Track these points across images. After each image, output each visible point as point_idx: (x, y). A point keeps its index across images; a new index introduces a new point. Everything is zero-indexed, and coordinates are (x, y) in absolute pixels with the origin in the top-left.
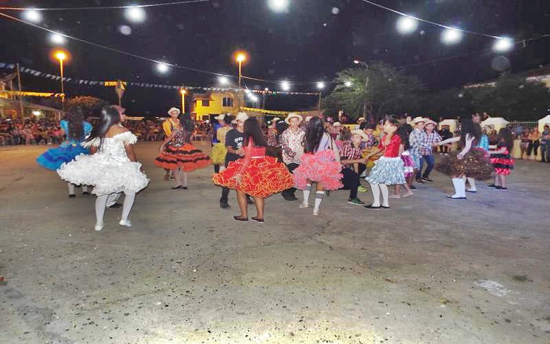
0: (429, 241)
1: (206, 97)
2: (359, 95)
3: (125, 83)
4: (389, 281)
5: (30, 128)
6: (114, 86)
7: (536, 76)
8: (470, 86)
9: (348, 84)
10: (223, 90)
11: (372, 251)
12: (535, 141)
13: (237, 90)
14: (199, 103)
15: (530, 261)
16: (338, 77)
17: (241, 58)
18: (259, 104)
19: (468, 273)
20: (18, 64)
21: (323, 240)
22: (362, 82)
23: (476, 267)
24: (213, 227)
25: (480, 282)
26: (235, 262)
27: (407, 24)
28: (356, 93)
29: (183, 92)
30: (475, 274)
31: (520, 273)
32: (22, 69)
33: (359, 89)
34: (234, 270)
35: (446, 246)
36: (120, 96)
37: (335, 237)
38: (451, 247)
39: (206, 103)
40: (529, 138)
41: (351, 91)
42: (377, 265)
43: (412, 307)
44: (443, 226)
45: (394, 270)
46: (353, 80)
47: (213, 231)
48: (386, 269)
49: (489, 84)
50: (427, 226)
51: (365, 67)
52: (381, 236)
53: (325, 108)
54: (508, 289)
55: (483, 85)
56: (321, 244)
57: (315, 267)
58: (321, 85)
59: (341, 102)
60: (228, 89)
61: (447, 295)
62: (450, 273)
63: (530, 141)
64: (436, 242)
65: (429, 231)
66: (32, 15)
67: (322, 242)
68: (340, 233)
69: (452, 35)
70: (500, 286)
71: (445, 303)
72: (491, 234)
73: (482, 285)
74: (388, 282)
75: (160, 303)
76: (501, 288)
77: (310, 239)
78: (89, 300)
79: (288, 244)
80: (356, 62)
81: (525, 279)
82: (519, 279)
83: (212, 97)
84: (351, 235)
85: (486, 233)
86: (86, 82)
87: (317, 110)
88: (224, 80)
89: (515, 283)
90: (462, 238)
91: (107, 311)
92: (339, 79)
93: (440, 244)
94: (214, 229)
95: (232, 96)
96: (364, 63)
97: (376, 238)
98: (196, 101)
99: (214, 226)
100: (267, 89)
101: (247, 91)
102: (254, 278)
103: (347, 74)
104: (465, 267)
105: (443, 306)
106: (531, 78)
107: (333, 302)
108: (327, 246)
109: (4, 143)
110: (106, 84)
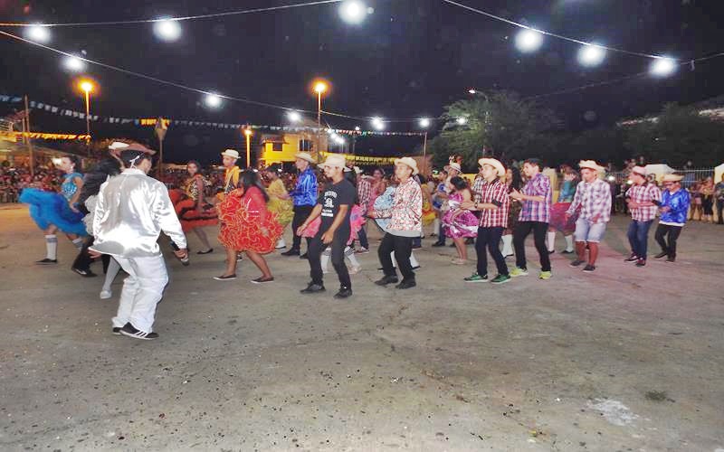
0: (537, 338)
1: (278, 139)
2: (476, 135)
3: (168, 121)
4: (462, 399)
5: (40, 180)
6: (154, 125)
7: (712, 109)
8: (625, 123)
9: (461, 121)
10: (297, 129)
11: (450, 352)
12: (709, 196)
13: (315, 130)
14: (269, 146)
15: (677, 369)
16: (448, 111)
17: (320, 88)
18: (347, 149)
19: (582, 387)
20: (26, 98)
21: (384, 336)
22: (481, 118)
23: (594, 377)
24: (237, 317)
25: (597, 402)
26: (248, 369)
27: (529, 39)
28: (472, 132)
29: (248, 133)
30: (592, 389)
31: (658, 387)
32: (33, 104)
33: (476, 128)
34: (242, 381)
35: (559, 345)
36: (161, 138)
37: (403, 331)
38: (566, 346)
39: (278, 147)
40: (701, 191)
41: (464, 130)
42: (451, 375)
43: (485, 443)
44: (562, 316)
45: (474, 383)
46: (468, 115)
47: (235, 321)
48: (463, 380)
49: (649, 120)
50: (539, 316)
51: (485, 99)
52: (470, 330)
53: (431, 153)
54: (635, 413)
55: (640, 121)
56: (380, 342)
57: (360, 377)
58: (425, 123)
59: (453, 145)
60: (303, 129)
61: (541, 422)
62: (555, 387)
63: (702, 196)
64: (546, 338)
65: (539, 323)
66: (38, 33)
67: (382, 339)
68: (412, 326)
69: (592, 54)
70: (626, 408)
71: (535, 436)
72: (627, 327)
73: (598, 407)
74: (459, 401)
75: (113, 434)
76: (626, 412)
77: (367, 334)
78: (13, 428)
79: (335, 342)
80: (472, 92)
81: (664, 398)
82: (655, 397)
83: (286, 139)
84: (428, 328)
85: (620, 325)
86: (117, 120)
87: (422, 155)
88: (294, 116)
89: (648, 404)
90: (585, 334)
91: (31, 446)
92: (448, 114)
93: (552, 342)
94: (237, 319)
95: (309, 137)
96: (482, 94)
97: (462, 333)
98: (264, 145)
99: (239, 315)
100: (357, 128)
101: (330, 131)
102: (265, 394)
103: (459, 107)
104: (579, 379)
105: (532, 440)
106: (706, 112)
107: (369, 432)
108: (387, 345)
109: (5, 200)
110: (143, 122)
